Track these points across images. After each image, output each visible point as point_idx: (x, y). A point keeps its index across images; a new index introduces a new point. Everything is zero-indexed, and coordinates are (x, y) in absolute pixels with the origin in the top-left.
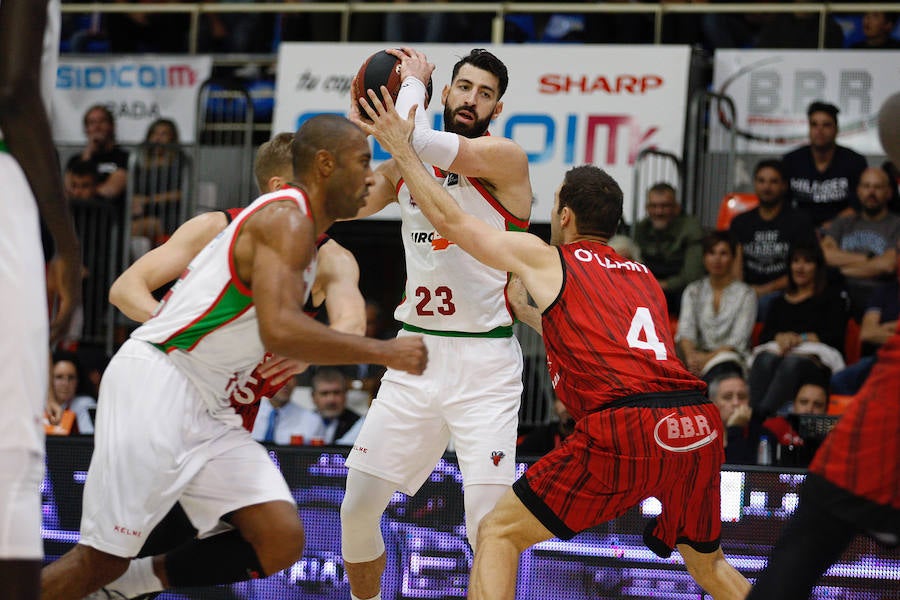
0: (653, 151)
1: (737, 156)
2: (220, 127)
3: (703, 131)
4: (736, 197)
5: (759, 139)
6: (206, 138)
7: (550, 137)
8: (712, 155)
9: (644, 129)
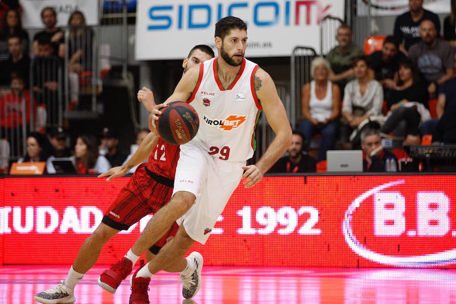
0: (329, 17)
1: (372, 17)
2: (110, 16)
3: (354, 6)
4: (372, 38)
5: (382, 8)
6: (104, 22)
7: (277, 12)
8: (359, 18)
9: (324, 5)
